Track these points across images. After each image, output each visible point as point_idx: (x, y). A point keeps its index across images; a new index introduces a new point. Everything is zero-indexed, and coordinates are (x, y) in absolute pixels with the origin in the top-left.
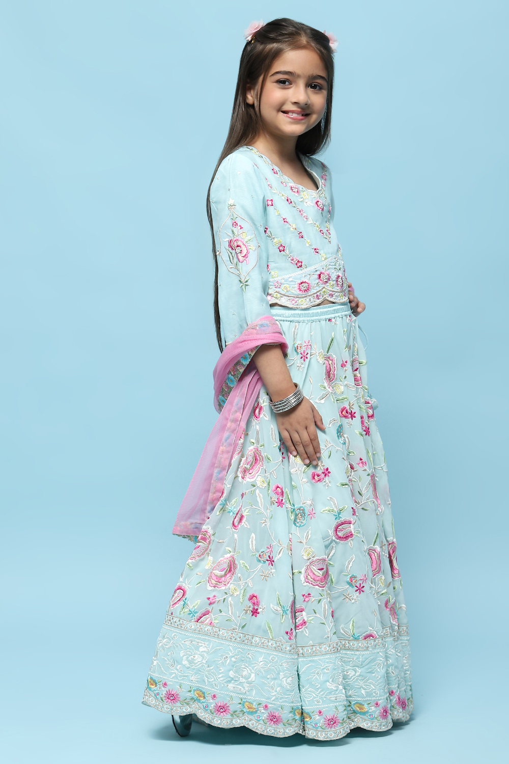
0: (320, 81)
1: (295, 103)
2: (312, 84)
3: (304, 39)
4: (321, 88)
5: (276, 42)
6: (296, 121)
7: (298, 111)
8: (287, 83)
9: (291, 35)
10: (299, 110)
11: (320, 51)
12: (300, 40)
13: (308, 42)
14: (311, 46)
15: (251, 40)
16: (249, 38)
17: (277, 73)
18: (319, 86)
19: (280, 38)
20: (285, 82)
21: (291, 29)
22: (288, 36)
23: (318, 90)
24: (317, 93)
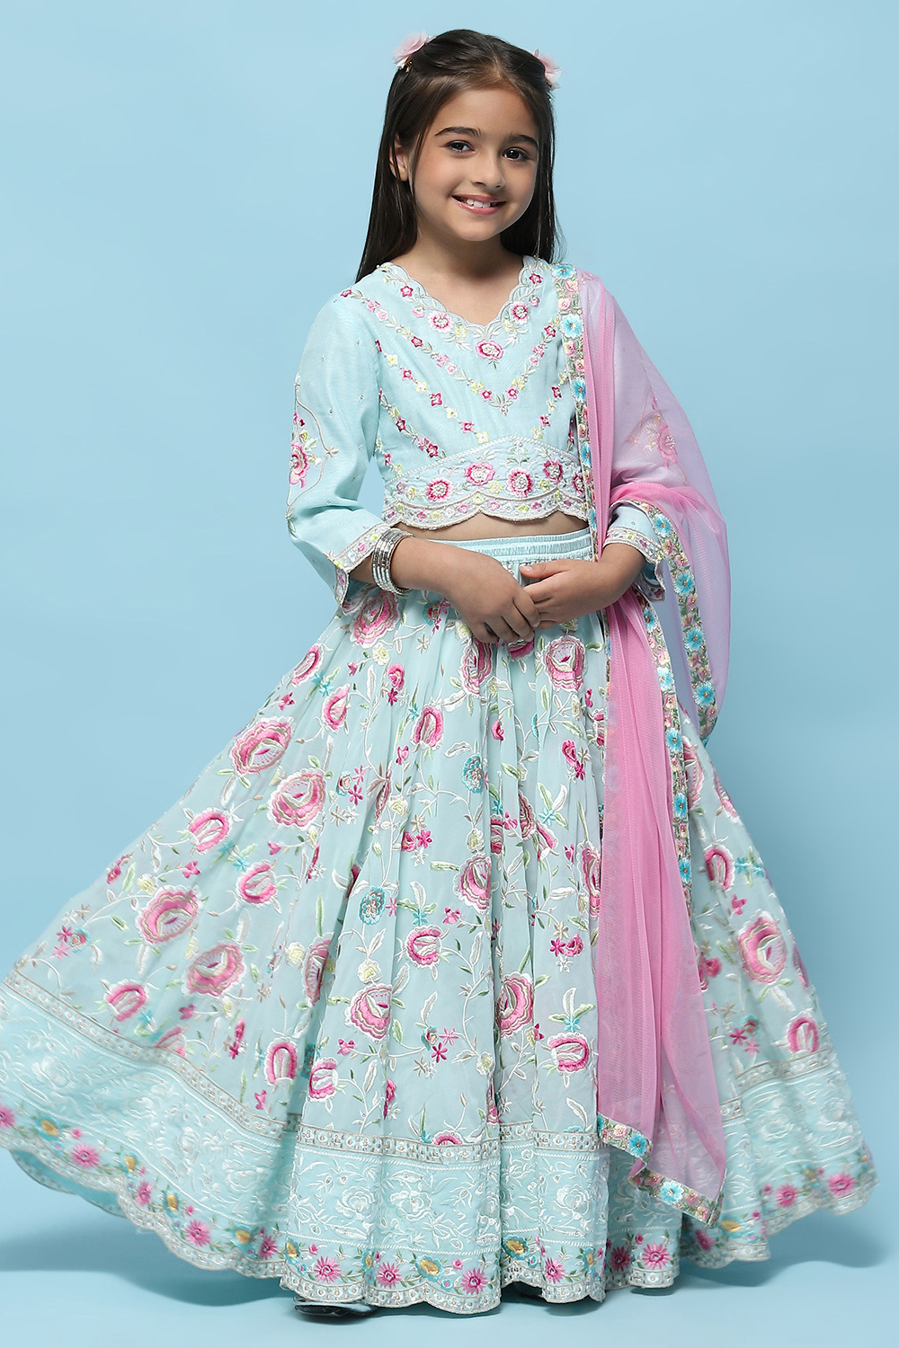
0: (524, 145)
1: (479, 183)
2: (510, 150)
3: (497, 71)
4: (525, 158)
5: (448, 75)
6: (479, 215)
7: (484, 197)
8: (465, 148)
9: (475, 62)
10: (486, 195)
11: (526, 92)
12: (490, 72)
13: (504, 77)
14: (510, 83)
15: (405, 67)
16: (402, 64)
17: (449, 130)
18: (522, 154)
19: (455, 67)
20: (462, 145)
21: (475, 53)
22: (468, 65)
23: (520, 160)
24: (519, 166)
